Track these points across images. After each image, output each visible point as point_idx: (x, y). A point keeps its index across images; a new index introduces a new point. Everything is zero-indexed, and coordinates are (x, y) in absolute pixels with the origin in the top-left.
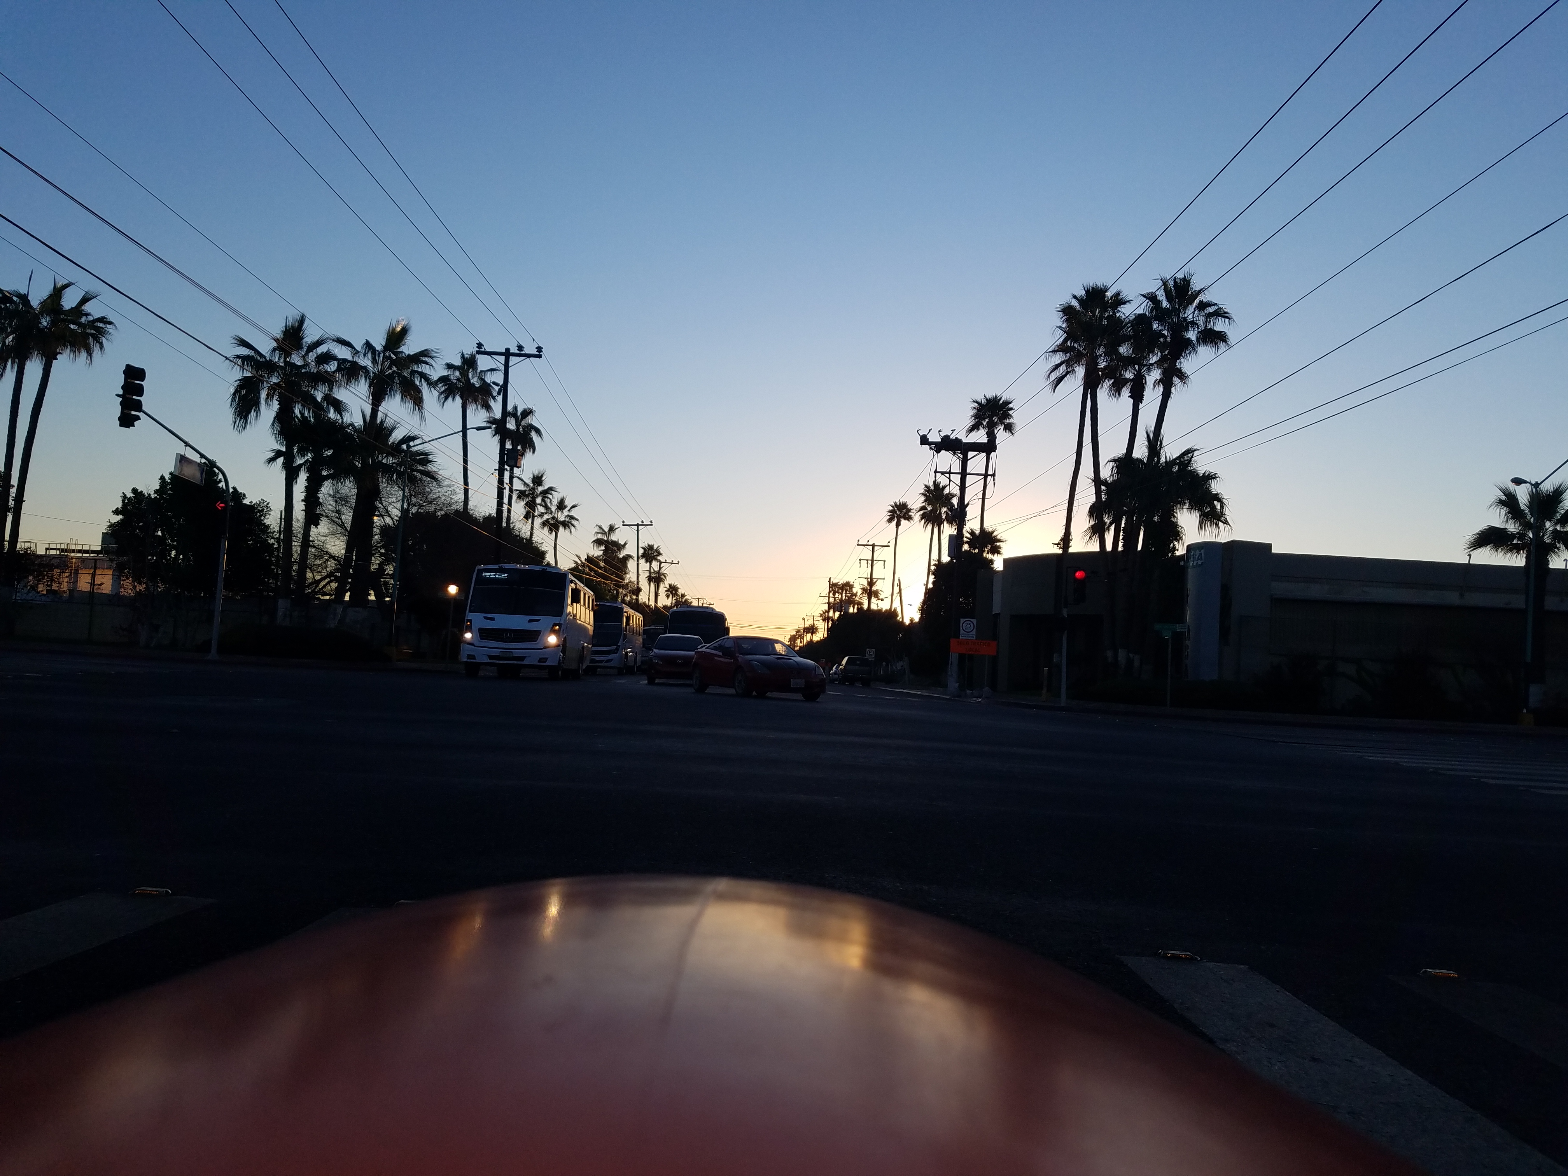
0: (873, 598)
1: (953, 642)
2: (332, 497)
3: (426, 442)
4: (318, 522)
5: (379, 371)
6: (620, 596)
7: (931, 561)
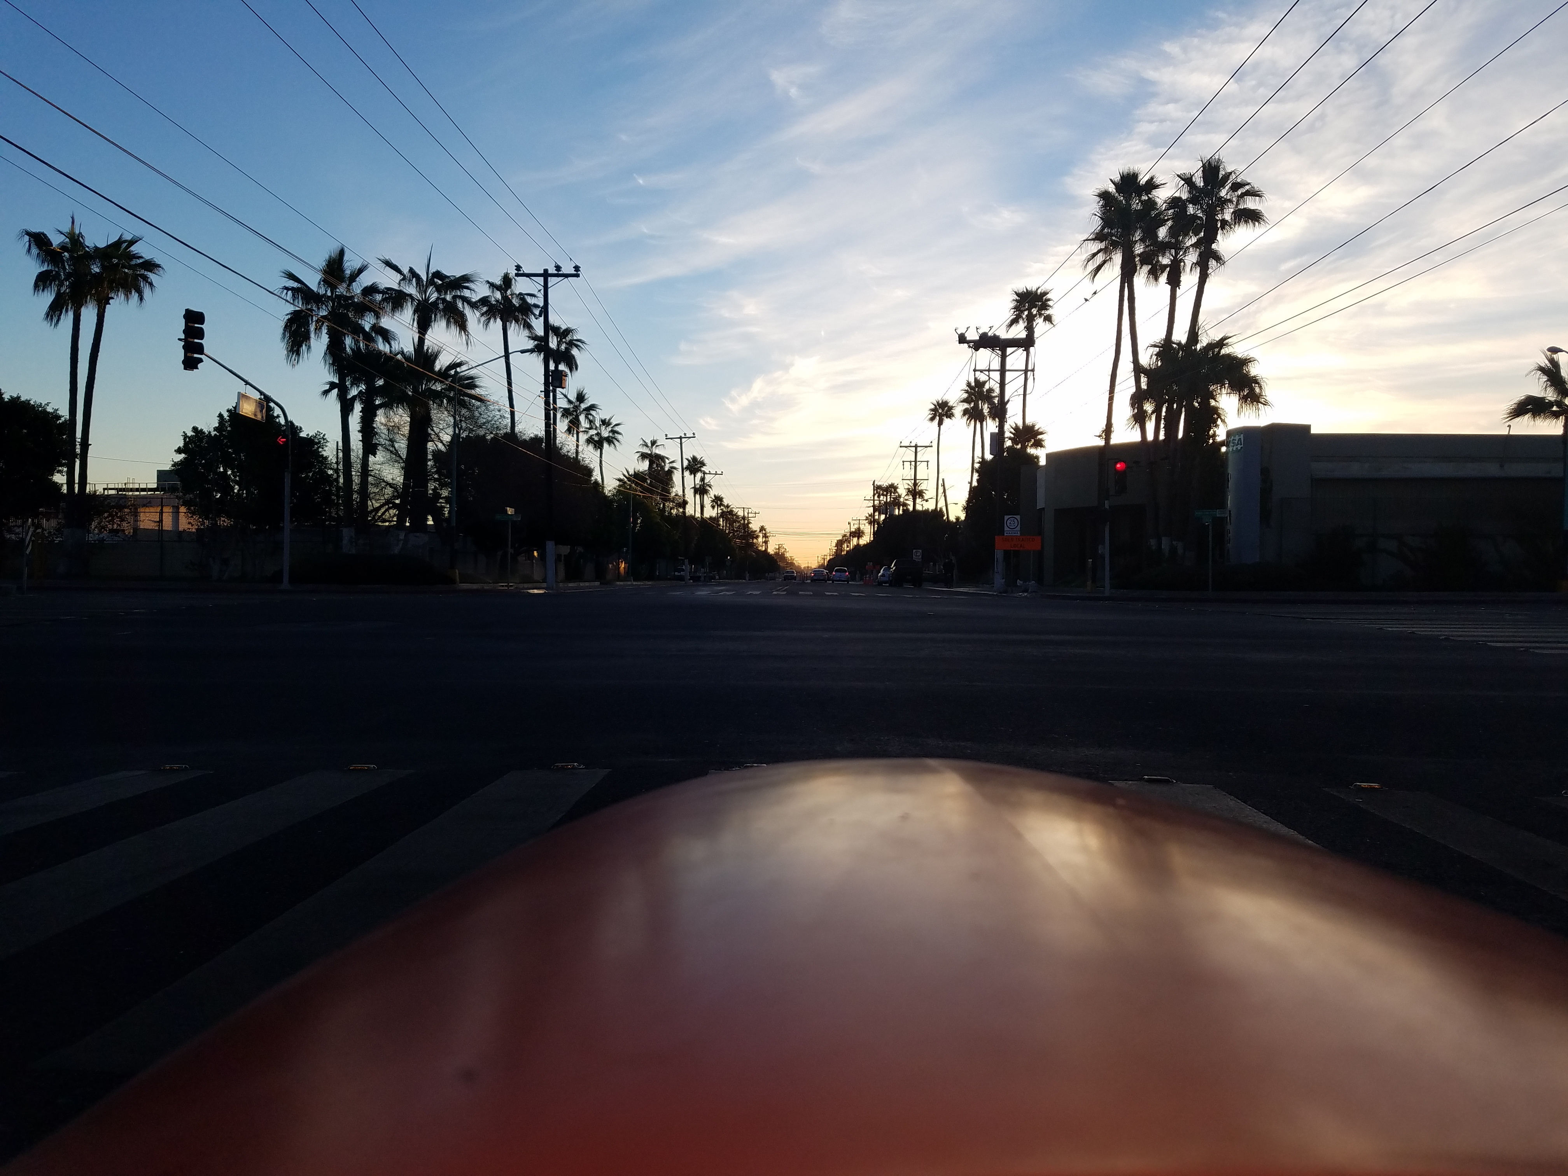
0: (917, 499)
1: (998, 539)
3: (472, 368)
4: (376, 452)
5: (422, 298)
6: (667, 509)
7: (975, 459)
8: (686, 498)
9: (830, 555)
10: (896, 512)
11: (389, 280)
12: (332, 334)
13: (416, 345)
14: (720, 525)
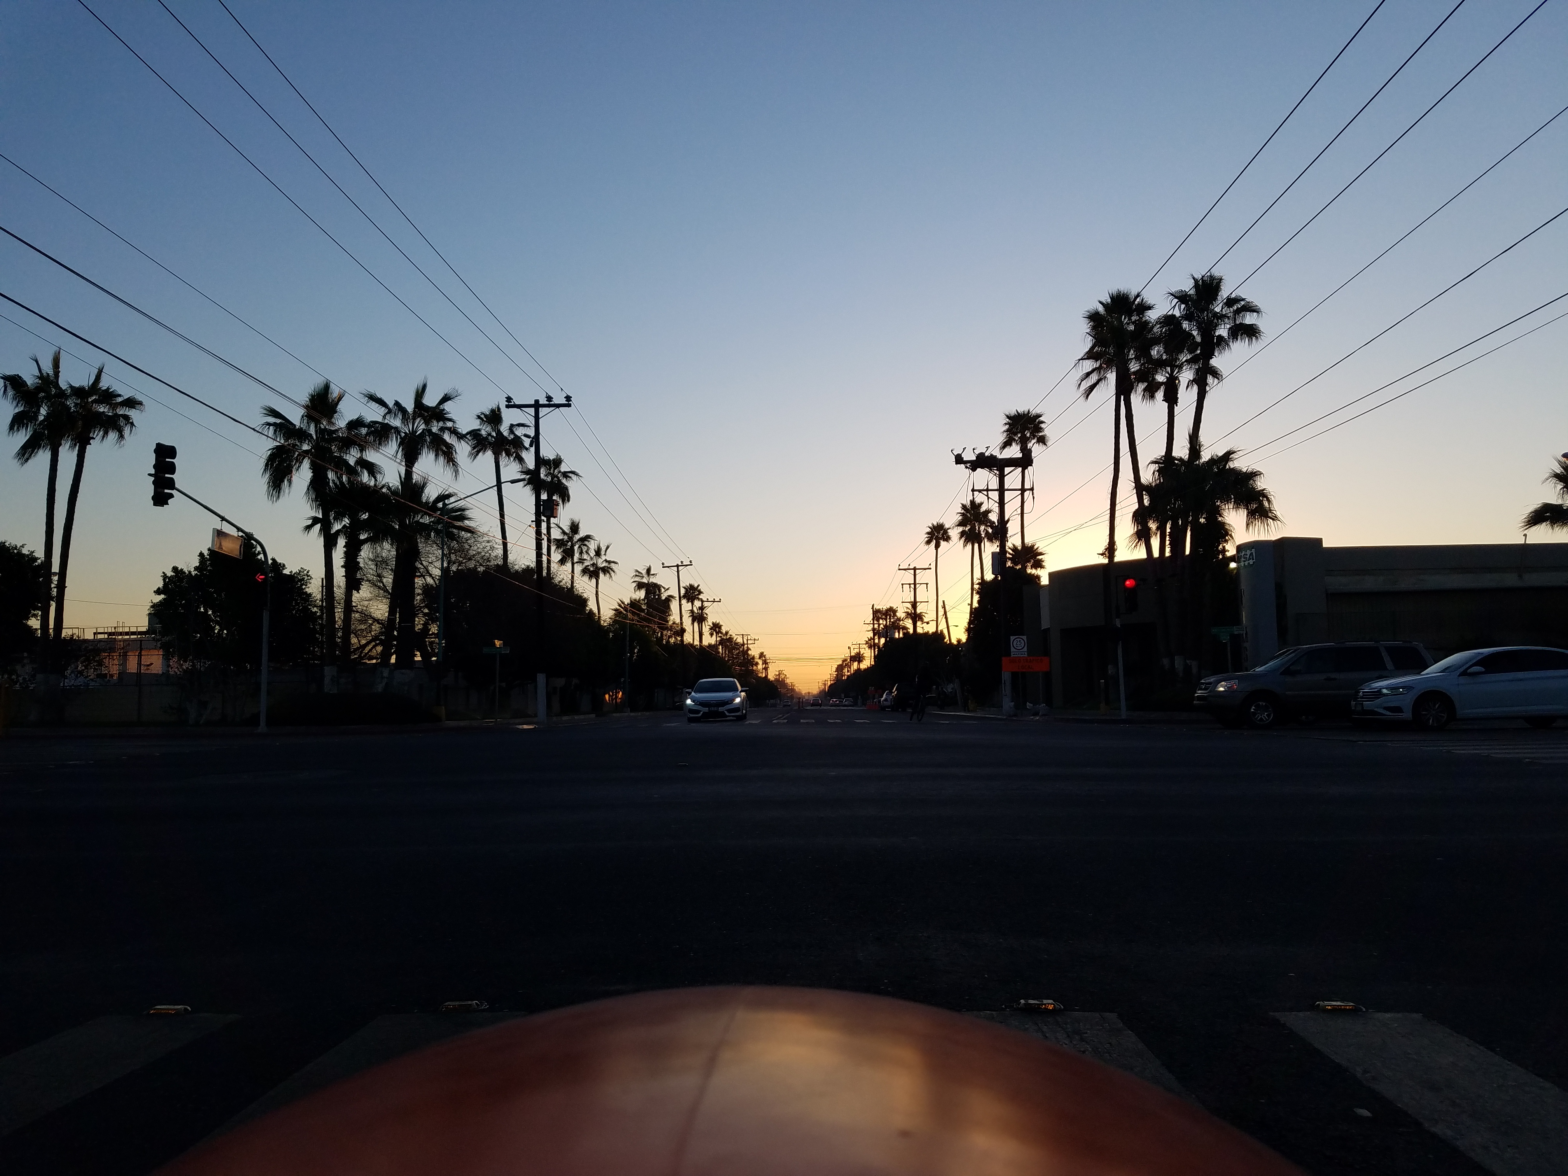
0: (918, 623)
1: (1004, 660)
2: (372, 560)
3: (461, 499)
4: (360, 587)
5: (409, 431)
6: (665, 638)
7: (975, 581)
8: (684, 627)
9: (831, 680)
10: (897, 635)
11: (374, 414)
12: (314, 467)
13: (403, 480)
14: (719, 653)
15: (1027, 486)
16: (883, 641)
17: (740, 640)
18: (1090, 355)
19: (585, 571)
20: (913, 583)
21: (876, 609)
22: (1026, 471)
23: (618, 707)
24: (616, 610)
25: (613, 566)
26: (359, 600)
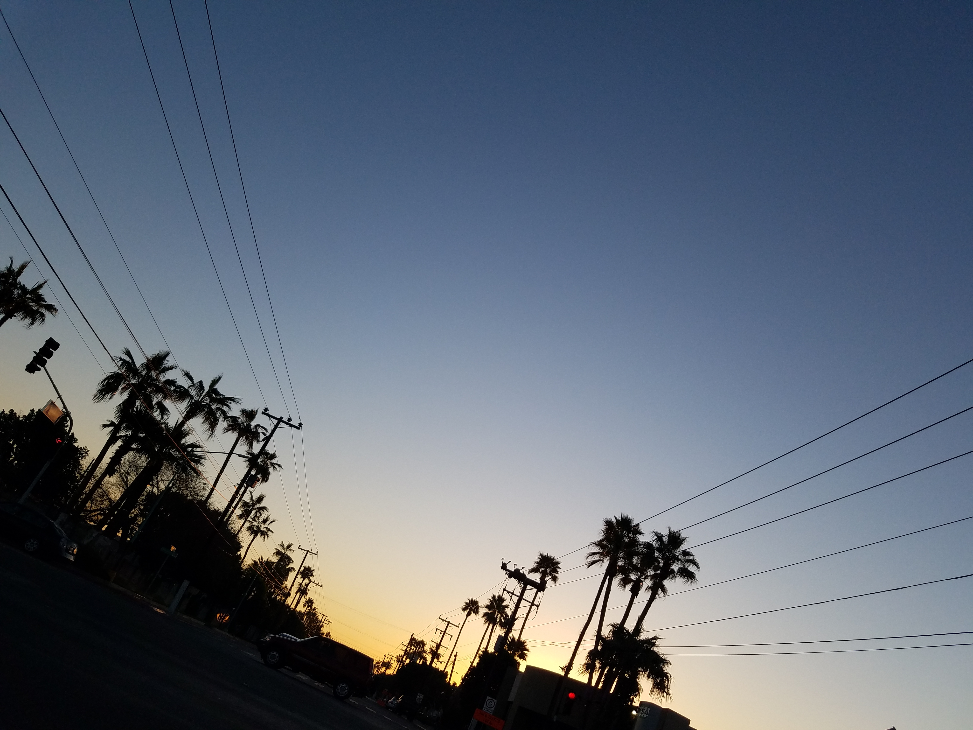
0: (435, 659)
1: (477, 711)
2: (130, 463)
4: (113, 474)
5: (198, 401)
6: (275, 594)
7: (481, 648)
8: (291, 592)
10: (418, 662)
11: (184, 383)
12: (131, 395)
13: (178, 423)
14: (303, 619)
15: (536, 602)
16: (408, 661)
17: (320, 618)
18: (599, 544)
19: (250, 528)
20: (444, 631)
21: (413, 637)
22: (539, 593)
23: (222, 626)
24: (255, 561)
25: (269, 533)
26: (107, 482)
